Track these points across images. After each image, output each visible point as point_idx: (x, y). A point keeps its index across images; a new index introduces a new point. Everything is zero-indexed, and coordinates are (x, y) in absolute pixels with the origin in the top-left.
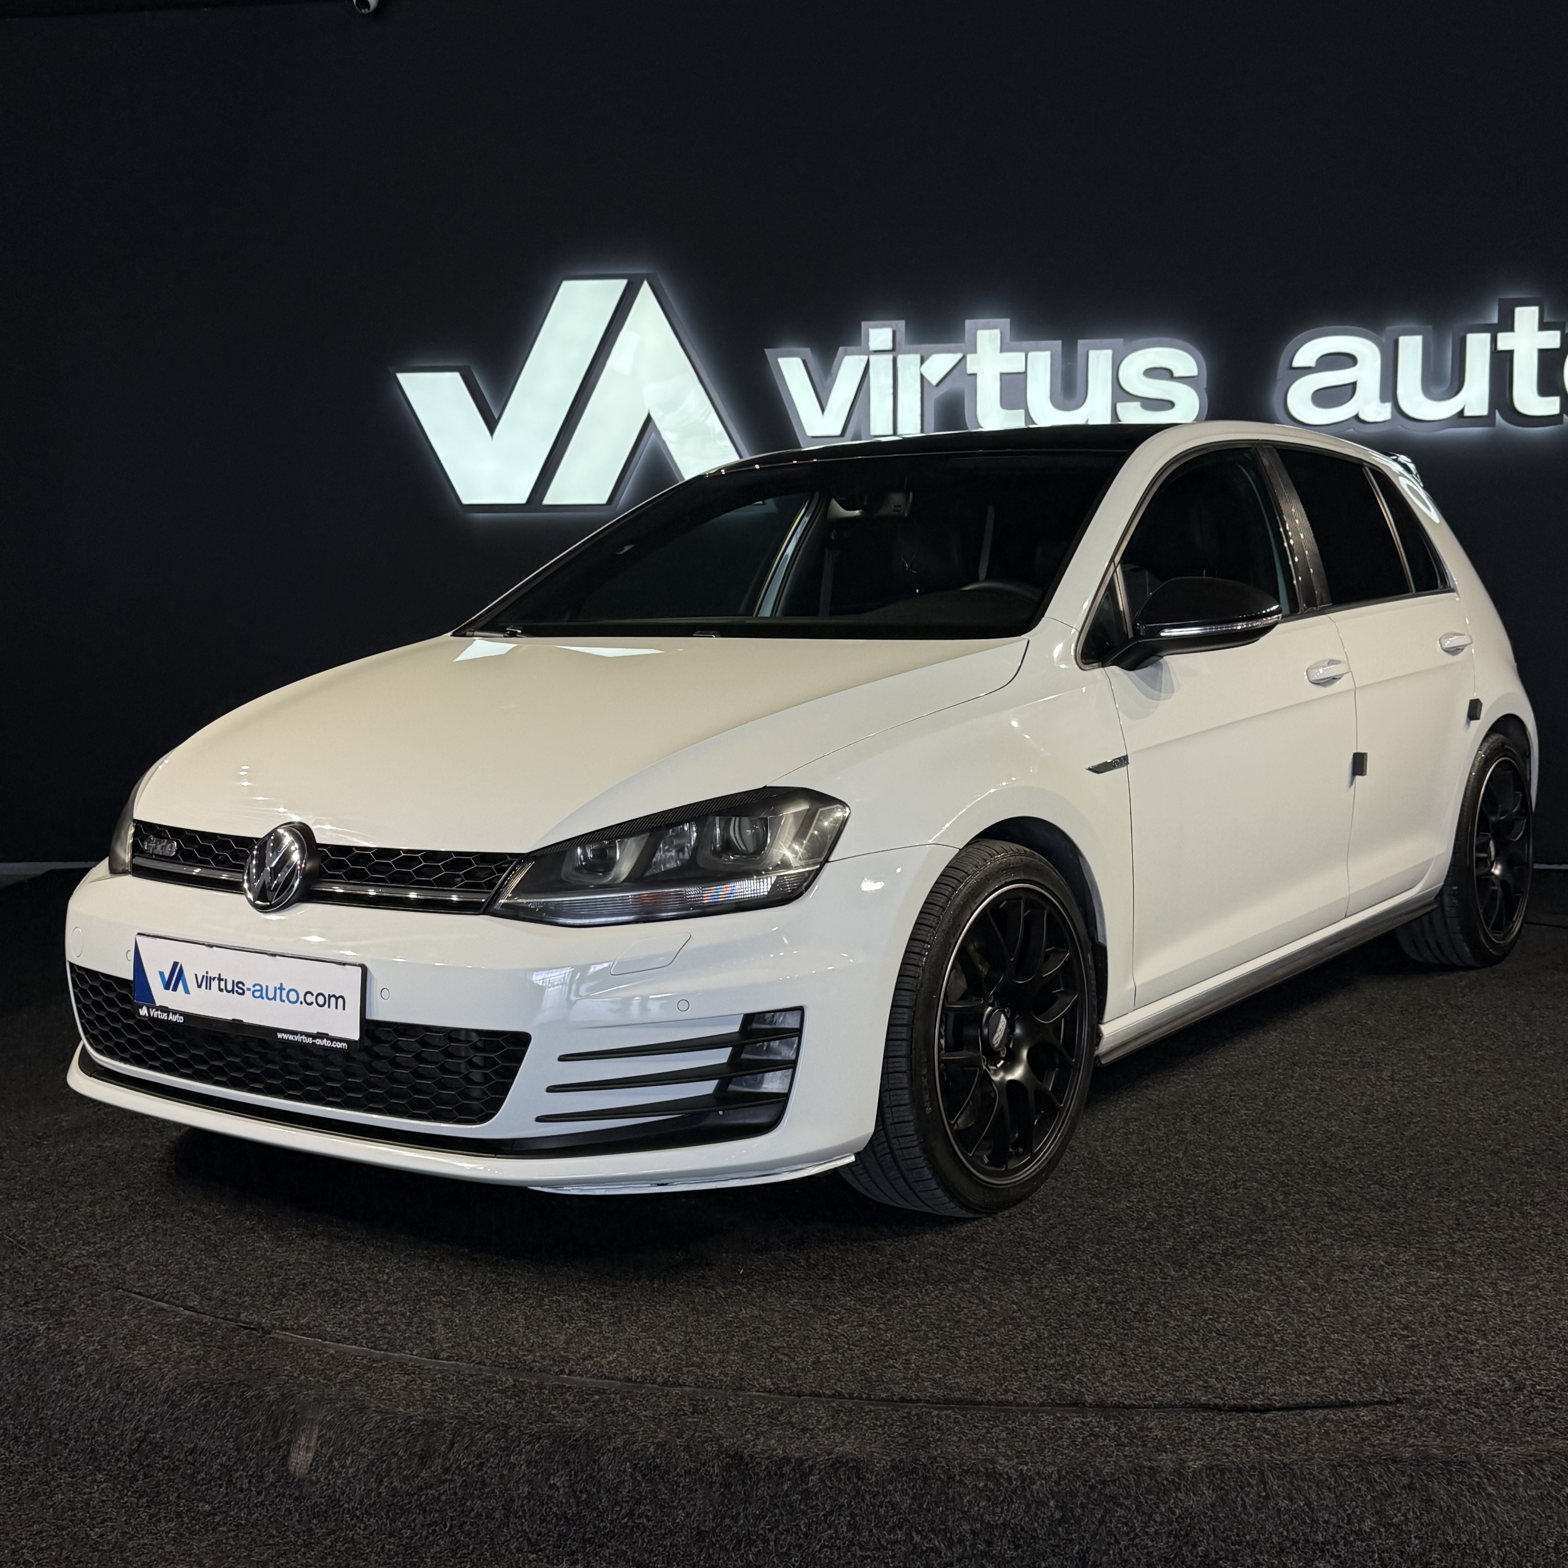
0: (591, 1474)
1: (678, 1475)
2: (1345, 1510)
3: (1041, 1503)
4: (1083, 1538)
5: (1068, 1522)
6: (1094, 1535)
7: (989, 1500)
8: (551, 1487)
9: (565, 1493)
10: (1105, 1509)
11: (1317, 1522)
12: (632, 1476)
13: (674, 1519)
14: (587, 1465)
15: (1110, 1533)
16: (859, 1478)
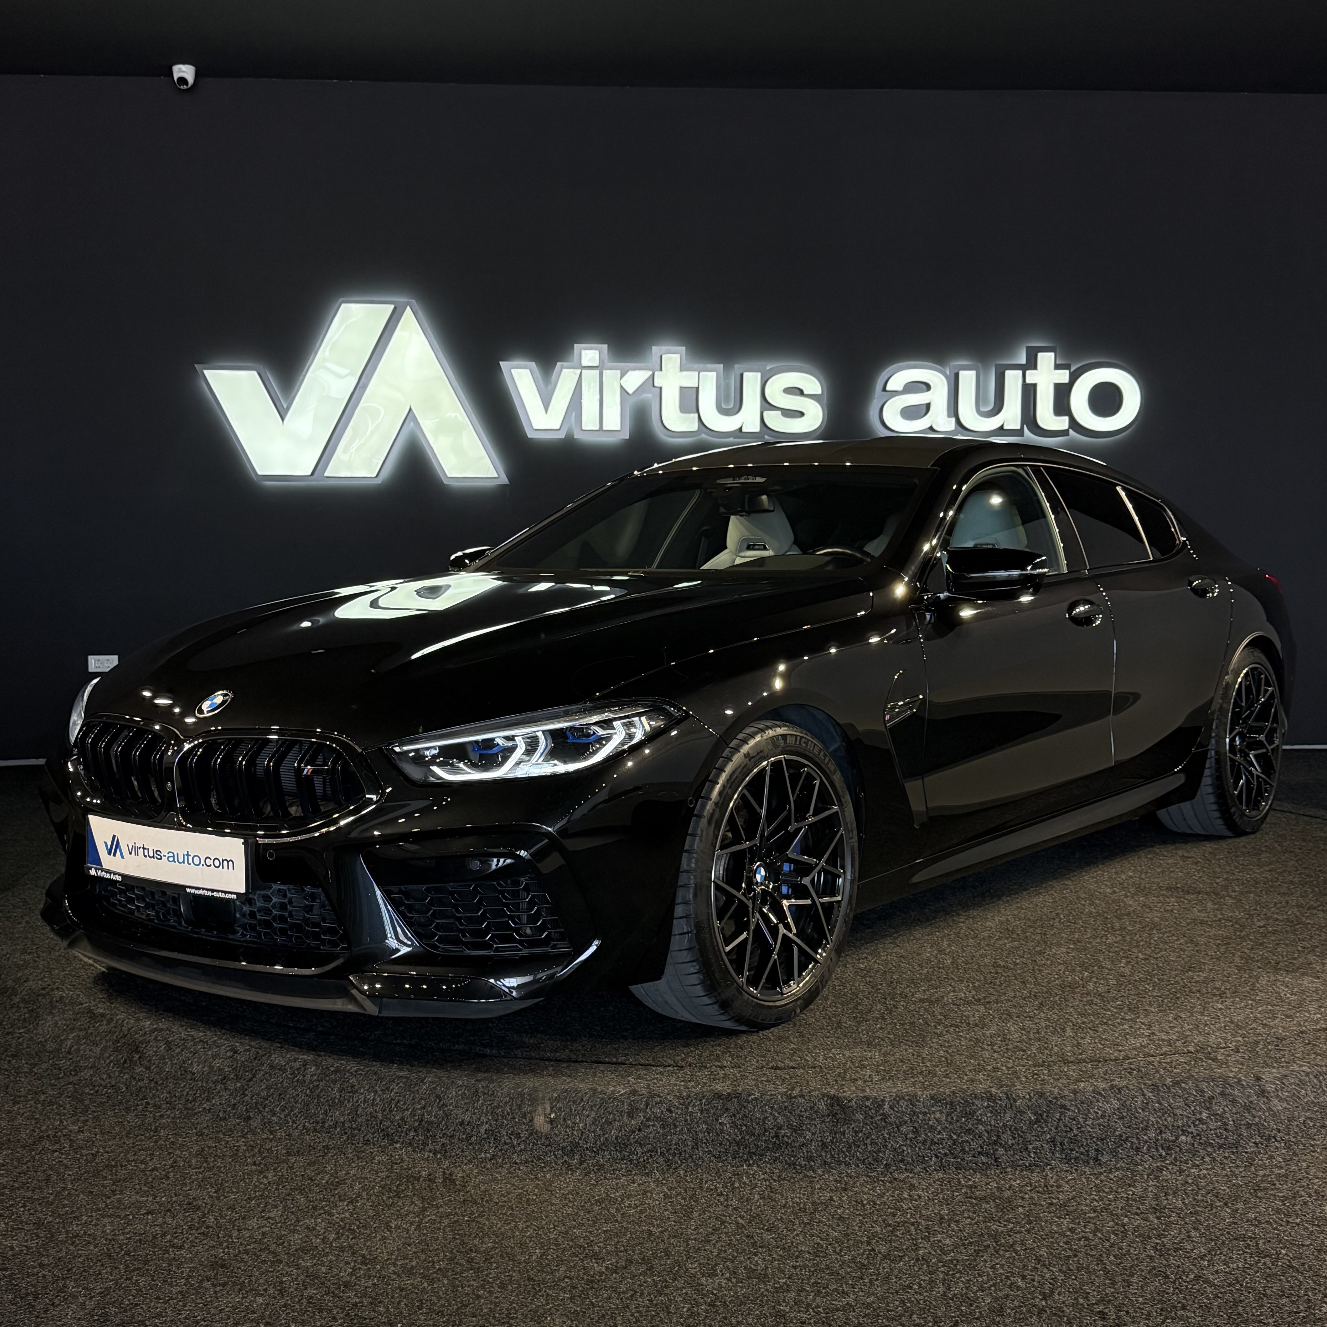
0: (745, 1116)
1: (801, 1111)
2: (1190, 1107)
3: (1022, 1113)
4: (1051, 1130)
5: (1040, 1122)
6: (1056, 1128)
7: (991, 1112)
8: (720, 1124)
9: (731, 1127)
10: (1060, 1112)
11: (1176, 1115)
12: (771, 1114)
13: (805, 1137)
14: (741, 1109)
15: (1065, 1126)
16: (913, 1106)
